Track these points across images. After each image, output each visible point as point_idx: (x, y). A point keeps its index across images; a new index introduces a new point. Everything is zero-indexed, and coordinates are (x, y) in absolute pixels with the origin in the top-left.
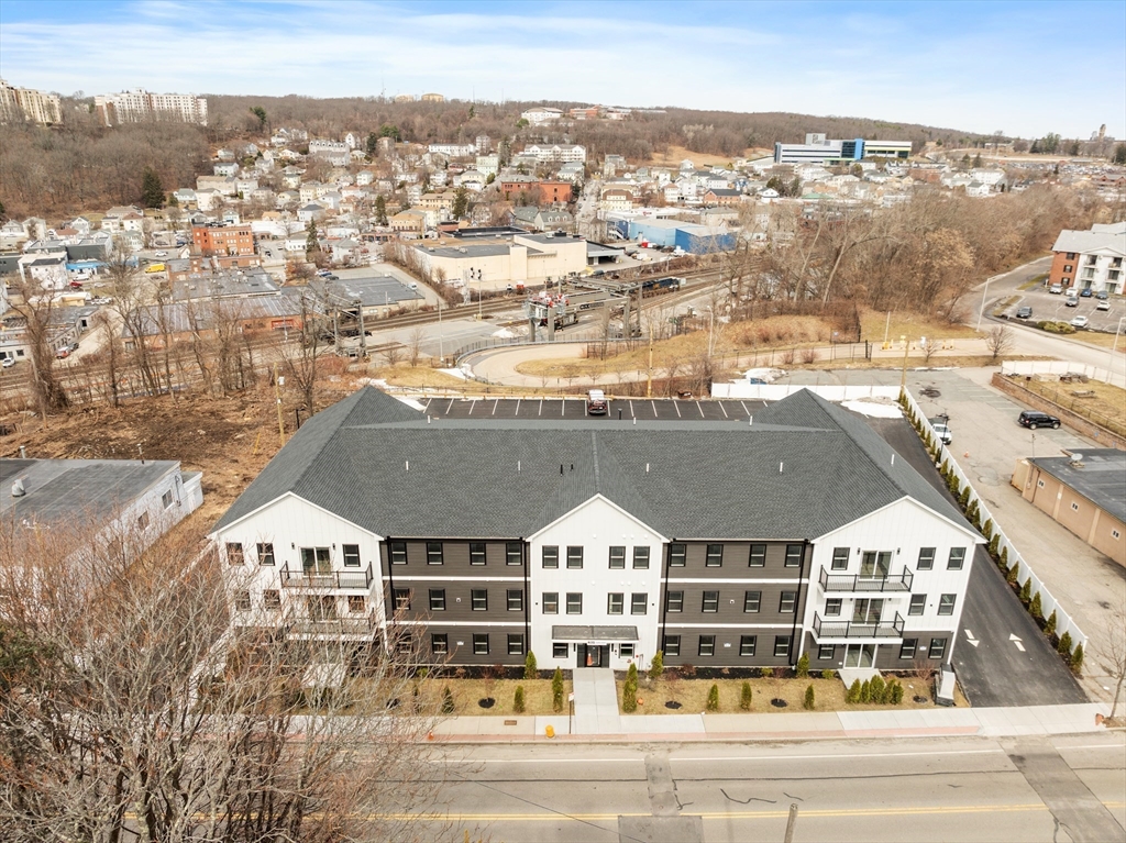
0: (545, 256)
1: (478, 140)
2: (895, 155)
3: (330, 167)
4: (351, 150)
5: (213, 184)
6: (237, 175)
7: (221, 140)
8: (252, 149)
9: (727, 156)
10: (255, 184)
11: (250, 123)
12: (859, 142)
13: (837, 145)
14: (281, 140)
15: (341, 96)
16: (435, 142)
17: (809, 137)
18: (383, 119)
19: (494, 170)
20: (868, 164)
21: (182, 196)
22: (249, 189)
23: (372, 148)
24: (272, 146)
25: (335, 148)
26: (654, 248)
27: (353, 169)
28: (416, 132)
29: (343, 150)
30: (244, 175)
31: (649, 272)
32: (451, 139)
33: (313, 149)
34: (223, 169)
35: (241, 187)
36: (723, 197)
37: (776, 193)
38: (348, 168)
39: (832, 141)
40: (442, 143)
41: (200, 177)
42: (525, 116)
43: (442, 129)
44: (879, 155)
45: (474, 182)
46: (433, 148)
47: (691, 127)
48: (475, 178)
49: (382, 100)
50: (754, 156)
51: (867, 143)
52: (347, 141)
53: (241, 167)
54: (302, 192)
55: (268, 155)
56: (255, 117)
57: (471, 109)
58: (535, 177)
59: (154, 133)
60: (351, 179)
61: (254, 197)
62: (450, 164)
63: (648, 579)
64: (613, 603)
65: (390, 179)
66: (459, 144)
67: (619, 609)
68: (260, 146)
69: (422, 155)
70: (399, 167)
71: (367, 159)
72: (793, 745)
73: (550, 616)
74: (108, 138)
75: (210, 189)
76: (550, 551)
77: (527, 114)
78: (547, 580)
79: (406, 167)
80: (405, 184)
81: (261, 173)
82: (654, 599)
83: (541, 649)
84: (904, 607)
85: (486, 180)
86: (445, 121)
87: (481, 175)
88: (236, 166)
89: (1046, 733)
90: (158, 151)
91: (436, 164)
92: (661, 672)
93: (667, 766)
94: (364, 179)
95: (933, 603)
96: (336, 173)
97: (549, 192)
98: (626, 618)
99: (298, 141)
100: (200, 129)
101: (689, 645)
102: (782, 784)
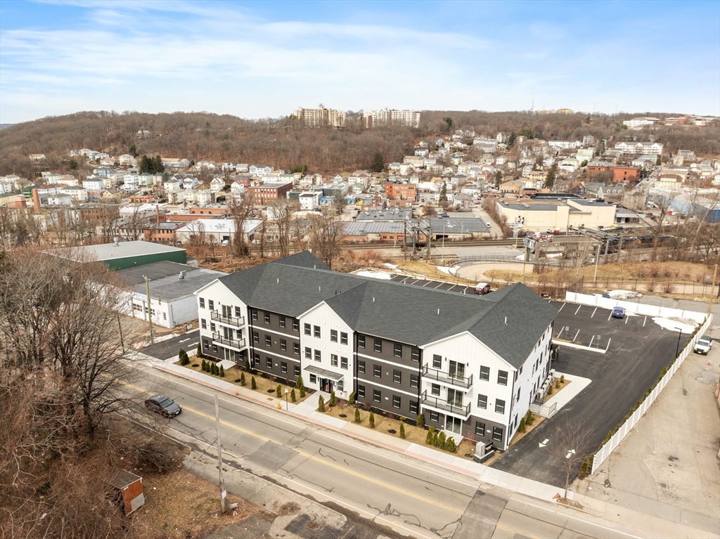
1: (585, 138)
3: (483, 153)
4: (499, 143)
5: (412, 161)
6: (427, 156)
7: (423, 136)
8: (439, 141)
10: (434, 162)
11: (442, 127)
14: (458, 137)
15: (504, 111)
16: (556, 140)
18: (525, 124)
19: (588, 158)
21: (393, 166)
22: (430, 164)
23: (511, 142)
24: (452, 140)
25: (489, 142)
27: (496, 154)
28: (543, 133)
29: (494, 143)
30: (430, 156)
32: (566, 138)
33: (475, 142)
34: (420, 152)
35: (426, 162)
38: (493, 154)
40: (560, 140)
41: (406, 157)
42: (625, 123)
43: (562, 131)
45: (570, 165)
46: (552, 143)
48: (572, 163)
49: (530, 113)
52: (498, 138)
53: (430, 151)
54: (460, 167)
55: (447, 145)
56: (445, 123)
57: (588, 118)
58: (613, 164)
59: (388, 132)
60: (493, 161)
61: (431, 168)
62: (559, 153)
63: (347, 351)
64: (333, 360)
65: (516, 162)
66: (570, 141)
67: (336, 364)
68: (445, 140)
69: (542, 147)
70: (525, 154)
71: (507, 148)
72: (375, 447)
73: (308, 360)
74: (364, 134)
75: (408, 164)
76: (307, 326)
77: (628, 122)
78: (306, 341)
79: (529, 154)
80: (524, 165)
81: (440, 155)
82: (351, 362)
83: (305, 376)
84: (474, 401)
85: (580, 163)
86: (565, 126)
87: (578, 161)
88: (427, 150)
89: (515, 491)
90: (386, 142)
91: (549, 153)
92: (354, 403)
93: (311, 433)
94: (501, 161)
95: (491, 402)
96: (485, 157)
97: (619, 174)
98: (338, 370)
99: (469, 137)
100: (412, 130)
101: (369, 393)
102: (349, 457)
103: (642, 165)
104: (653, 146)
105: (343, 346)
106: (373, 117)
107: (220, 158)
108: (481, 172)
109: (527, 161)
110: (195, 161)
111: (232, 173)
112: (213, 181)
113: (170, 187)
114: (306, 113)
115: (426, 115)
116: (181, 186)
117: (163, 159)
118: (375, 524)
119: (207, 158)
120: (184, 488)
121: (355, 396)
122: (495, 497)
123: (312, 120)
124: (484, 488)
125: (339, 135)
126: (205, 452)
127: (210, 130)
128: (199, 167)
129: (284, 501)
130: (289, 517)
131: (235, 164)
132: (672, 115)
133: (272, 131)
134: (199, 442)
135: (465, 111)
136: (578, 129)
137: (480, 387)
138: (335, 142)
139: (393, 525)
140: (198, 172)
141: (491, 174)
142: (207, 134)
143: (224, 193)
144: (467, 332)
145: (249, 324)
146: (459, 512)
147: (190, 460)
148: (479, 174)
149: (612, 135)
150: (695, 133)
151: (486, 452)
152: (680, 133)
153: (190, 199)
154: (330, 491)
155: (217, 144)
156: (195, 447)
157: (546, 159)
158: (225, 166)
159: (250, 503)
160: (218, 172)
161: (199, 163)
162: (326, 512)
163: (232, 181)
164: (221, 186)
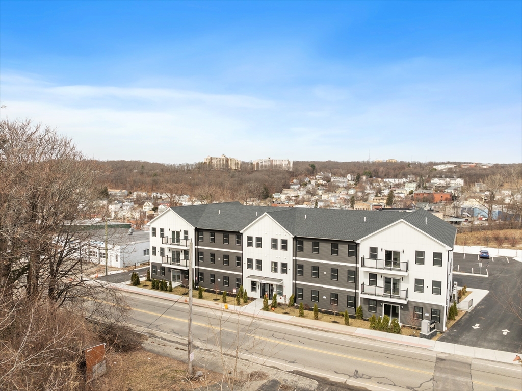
1: (409, 177)
3: (338, 187)
4: (349, 181)
5: (289, 192)
6: (299, 189)
7: (296, 176)
8: (307, 180)
10: (305, 192)
11: (308, 170)
14: (320, 177)
15: (350, 161)
16: (388, 178)
18: (366, 169)
19: (413, 189)
21: (275, 196)
22: (302, 193)
23: (358, 179)
24: (316, 179)
25: (342, 179)
26: (486, 220)
27: (348, 188)
28: (379, 174)
29: (345, 180)
30: (302, 189)
32: (395, 177)
33: (332, 180)
34: (294, 187)
35: (299, 193)
38: (345, 188)
40: (391, 178)
41: (284, 189)
42: (434, 167)
45: (401, 193)
46: (386, 180)
48: (402, 192)
49: (368, 162)
52: (348, 177)
53: (301, 185)
54: (323, 196)
55: (313, 182)
56: (310, 168)
57: (409, 165)
58: (432, 191)
59: (271, 173)
60: (346, 192)
61: (303, 197)
62: (392, 187)
63: (287, 256)
64: (273, 267)
65: (363, 192)
66: (399, 178)
67: (276, 270)
68: (311, 179)
69: (380, 183)
70: (368, 187)
71: (355, 184)
72: (324, 332)
73: (250, 270)
74: (254, 174)
75: (287, 194)
76: (250, 238)
77: (437, 166)
78: (249, 253)
79: (371, 187)
80: (369, 194)
81: (308, 188)
82: (290, 267)
83: (246, 286)
84: (411, 286)
85: (408, 193)
86: (394, 169)
87: (407, 191)
88: (299, 185)
89: (473, 357)
90: (270, 179)
91: (386, 186)
92: (294, 306)
93: (260, 325)
94: (352, 192)
95: (428, 285)
96: (340, 190)
97: (437, 197)
98: (279, 275)
99: (327, 177)
100: (288, 172)
101: (307, 295)
102: (301, 339)
103: (453, 192)
104: (457, 180)
105: (284, 252)
106: (260, 163)
107: (151, 190)
108: (339, 199)
109: (370, 192)
110: (132, 192)
111: (159, 200)
112: (145, 204)
113: (112, 208)
114: (213, 160)
115: (296, 163)
116: (121, 207)
117: (109, 190)
118: (348, 386)
119: (141, 190)
120: (145, 363)
121: (294, 299)
122: (457, 362)
123: (217, 164)
124: (443, 356)
125: (237, 174)
126: (162, 339)
127: (144, 171)
128: (135, 196)
129: (250, 371)
130: (258, 382)
131: (161, 193)
132: (465, 163)
133: (189, 172)
134: (155, 332)
135: (323, 161)
136: (403, 170)
137: (417, 271)
138: (234, 179)
139: (367, 386)
140: (134, 199)
141: (346, 200)
142: (142, 173)
143: (153, 212)
144: (402, 220)
145: (195, 245)
146: (430, 373)
147: (147, 344)
148: (338, 200)
149: (427, 175)
150: (484, 172)
151: (431, 329)
152: (474, 171)
153: (127, 216)
154: (293, 363)
155: (149, 180)
156: (152, 335)
157: (384, 190)
158: (154, 194)
159: (215, 372)
160: (148, 199)
161: (135, 193)
162: (296, 378)
163: (159, 205)
164: (151, 208)
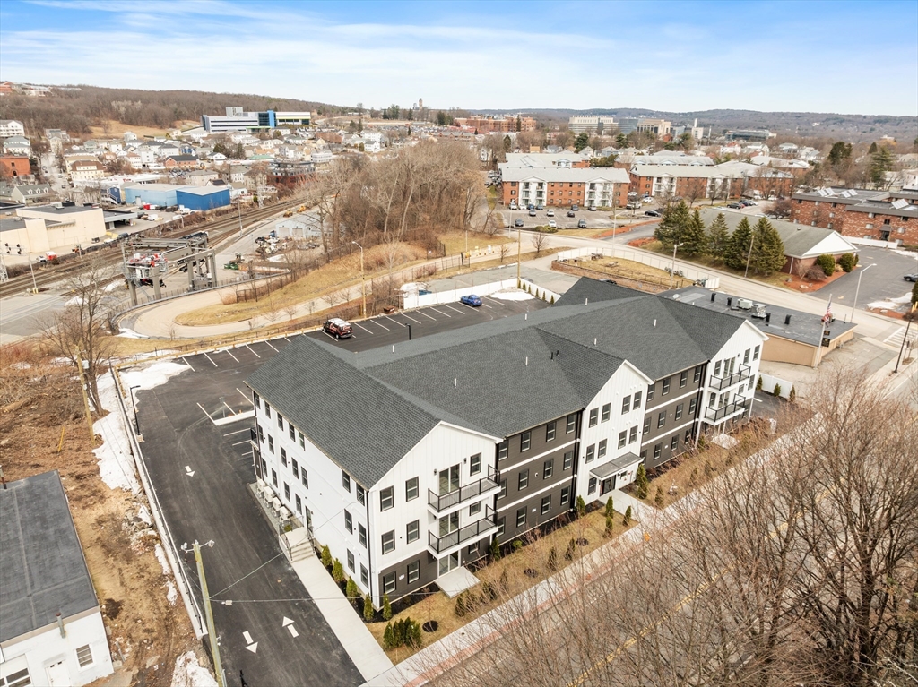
0: (64, 225)
2: (300, 123)
9: (161, 128)
12: (271, 113)
13: (253, 116)
17: (229, 110)
20: (285, 130)
26: (157, 209)
31: (168, 230)
36: (182, 162)
37: (224, 157)
39: (249, 113)
44: (289, 123)
47: (120, 103)
50: (184, 127)
51: (277, 113)
64: (621, 440)
67: (624, 442)
73: (589, 464)
76: (594, 413)
78: (589, 437)
105: (635, 411)
